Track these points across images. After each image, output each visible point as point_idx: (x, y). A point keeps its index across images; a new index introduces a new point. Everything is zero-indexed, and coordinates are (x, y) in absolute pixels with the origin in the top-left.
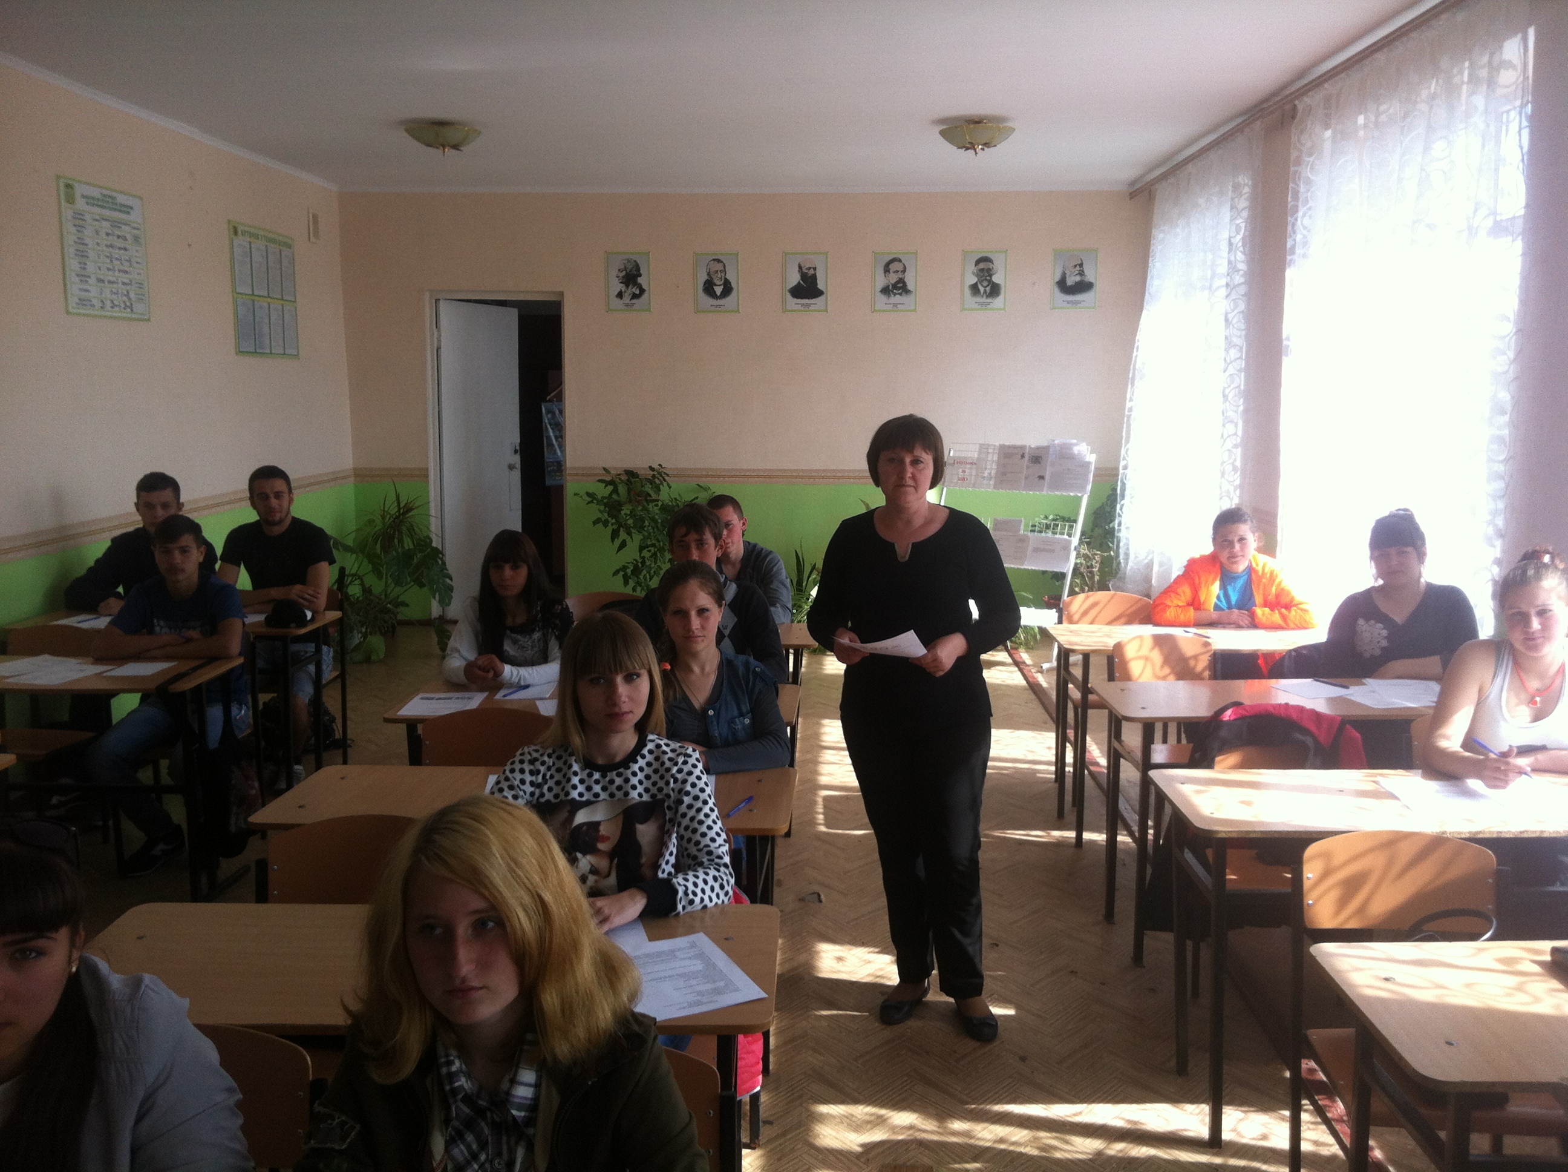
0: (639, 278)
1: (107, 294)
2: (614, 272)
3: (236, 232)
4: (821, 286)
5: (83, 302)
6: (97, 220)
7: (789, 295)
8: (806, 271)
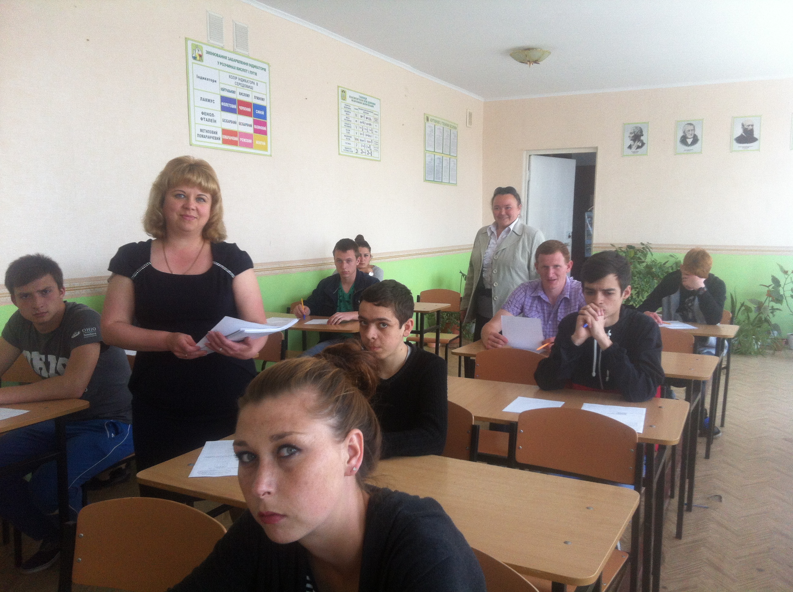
0: (642, 137)
1: (359, 146)
2: (627, 134)
3: (428, 120)
4: (756, 135)
5: (347, 149)
6: (357, 109)
7: (734, 142)
8: (747, 127)
